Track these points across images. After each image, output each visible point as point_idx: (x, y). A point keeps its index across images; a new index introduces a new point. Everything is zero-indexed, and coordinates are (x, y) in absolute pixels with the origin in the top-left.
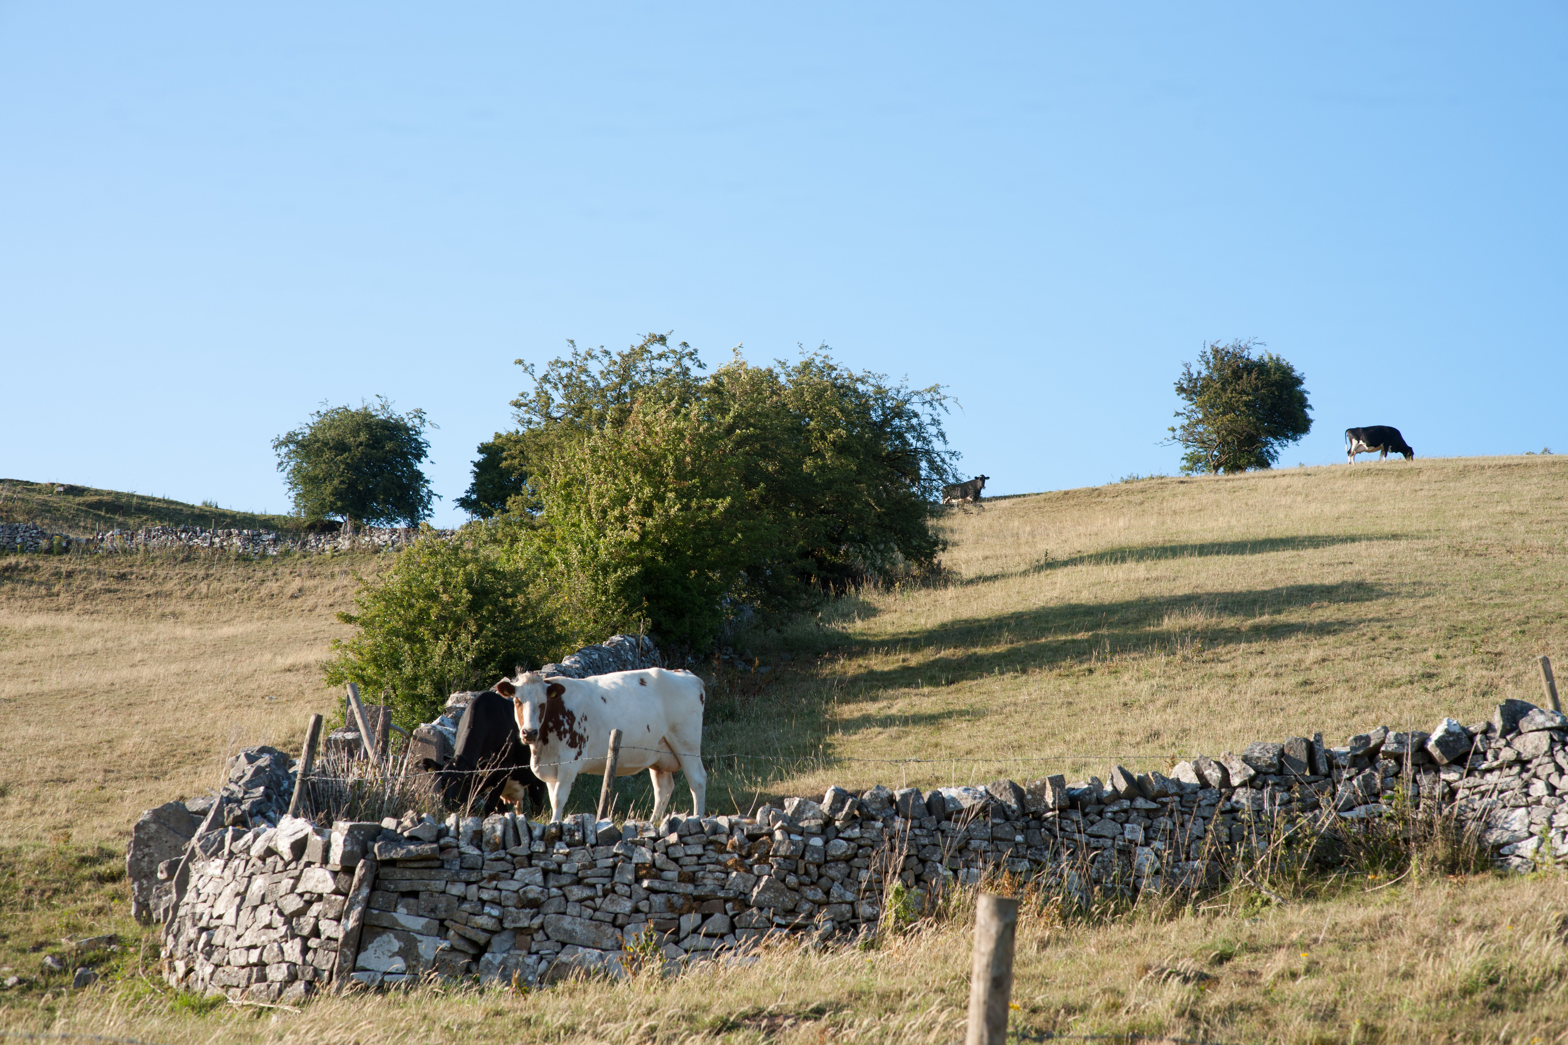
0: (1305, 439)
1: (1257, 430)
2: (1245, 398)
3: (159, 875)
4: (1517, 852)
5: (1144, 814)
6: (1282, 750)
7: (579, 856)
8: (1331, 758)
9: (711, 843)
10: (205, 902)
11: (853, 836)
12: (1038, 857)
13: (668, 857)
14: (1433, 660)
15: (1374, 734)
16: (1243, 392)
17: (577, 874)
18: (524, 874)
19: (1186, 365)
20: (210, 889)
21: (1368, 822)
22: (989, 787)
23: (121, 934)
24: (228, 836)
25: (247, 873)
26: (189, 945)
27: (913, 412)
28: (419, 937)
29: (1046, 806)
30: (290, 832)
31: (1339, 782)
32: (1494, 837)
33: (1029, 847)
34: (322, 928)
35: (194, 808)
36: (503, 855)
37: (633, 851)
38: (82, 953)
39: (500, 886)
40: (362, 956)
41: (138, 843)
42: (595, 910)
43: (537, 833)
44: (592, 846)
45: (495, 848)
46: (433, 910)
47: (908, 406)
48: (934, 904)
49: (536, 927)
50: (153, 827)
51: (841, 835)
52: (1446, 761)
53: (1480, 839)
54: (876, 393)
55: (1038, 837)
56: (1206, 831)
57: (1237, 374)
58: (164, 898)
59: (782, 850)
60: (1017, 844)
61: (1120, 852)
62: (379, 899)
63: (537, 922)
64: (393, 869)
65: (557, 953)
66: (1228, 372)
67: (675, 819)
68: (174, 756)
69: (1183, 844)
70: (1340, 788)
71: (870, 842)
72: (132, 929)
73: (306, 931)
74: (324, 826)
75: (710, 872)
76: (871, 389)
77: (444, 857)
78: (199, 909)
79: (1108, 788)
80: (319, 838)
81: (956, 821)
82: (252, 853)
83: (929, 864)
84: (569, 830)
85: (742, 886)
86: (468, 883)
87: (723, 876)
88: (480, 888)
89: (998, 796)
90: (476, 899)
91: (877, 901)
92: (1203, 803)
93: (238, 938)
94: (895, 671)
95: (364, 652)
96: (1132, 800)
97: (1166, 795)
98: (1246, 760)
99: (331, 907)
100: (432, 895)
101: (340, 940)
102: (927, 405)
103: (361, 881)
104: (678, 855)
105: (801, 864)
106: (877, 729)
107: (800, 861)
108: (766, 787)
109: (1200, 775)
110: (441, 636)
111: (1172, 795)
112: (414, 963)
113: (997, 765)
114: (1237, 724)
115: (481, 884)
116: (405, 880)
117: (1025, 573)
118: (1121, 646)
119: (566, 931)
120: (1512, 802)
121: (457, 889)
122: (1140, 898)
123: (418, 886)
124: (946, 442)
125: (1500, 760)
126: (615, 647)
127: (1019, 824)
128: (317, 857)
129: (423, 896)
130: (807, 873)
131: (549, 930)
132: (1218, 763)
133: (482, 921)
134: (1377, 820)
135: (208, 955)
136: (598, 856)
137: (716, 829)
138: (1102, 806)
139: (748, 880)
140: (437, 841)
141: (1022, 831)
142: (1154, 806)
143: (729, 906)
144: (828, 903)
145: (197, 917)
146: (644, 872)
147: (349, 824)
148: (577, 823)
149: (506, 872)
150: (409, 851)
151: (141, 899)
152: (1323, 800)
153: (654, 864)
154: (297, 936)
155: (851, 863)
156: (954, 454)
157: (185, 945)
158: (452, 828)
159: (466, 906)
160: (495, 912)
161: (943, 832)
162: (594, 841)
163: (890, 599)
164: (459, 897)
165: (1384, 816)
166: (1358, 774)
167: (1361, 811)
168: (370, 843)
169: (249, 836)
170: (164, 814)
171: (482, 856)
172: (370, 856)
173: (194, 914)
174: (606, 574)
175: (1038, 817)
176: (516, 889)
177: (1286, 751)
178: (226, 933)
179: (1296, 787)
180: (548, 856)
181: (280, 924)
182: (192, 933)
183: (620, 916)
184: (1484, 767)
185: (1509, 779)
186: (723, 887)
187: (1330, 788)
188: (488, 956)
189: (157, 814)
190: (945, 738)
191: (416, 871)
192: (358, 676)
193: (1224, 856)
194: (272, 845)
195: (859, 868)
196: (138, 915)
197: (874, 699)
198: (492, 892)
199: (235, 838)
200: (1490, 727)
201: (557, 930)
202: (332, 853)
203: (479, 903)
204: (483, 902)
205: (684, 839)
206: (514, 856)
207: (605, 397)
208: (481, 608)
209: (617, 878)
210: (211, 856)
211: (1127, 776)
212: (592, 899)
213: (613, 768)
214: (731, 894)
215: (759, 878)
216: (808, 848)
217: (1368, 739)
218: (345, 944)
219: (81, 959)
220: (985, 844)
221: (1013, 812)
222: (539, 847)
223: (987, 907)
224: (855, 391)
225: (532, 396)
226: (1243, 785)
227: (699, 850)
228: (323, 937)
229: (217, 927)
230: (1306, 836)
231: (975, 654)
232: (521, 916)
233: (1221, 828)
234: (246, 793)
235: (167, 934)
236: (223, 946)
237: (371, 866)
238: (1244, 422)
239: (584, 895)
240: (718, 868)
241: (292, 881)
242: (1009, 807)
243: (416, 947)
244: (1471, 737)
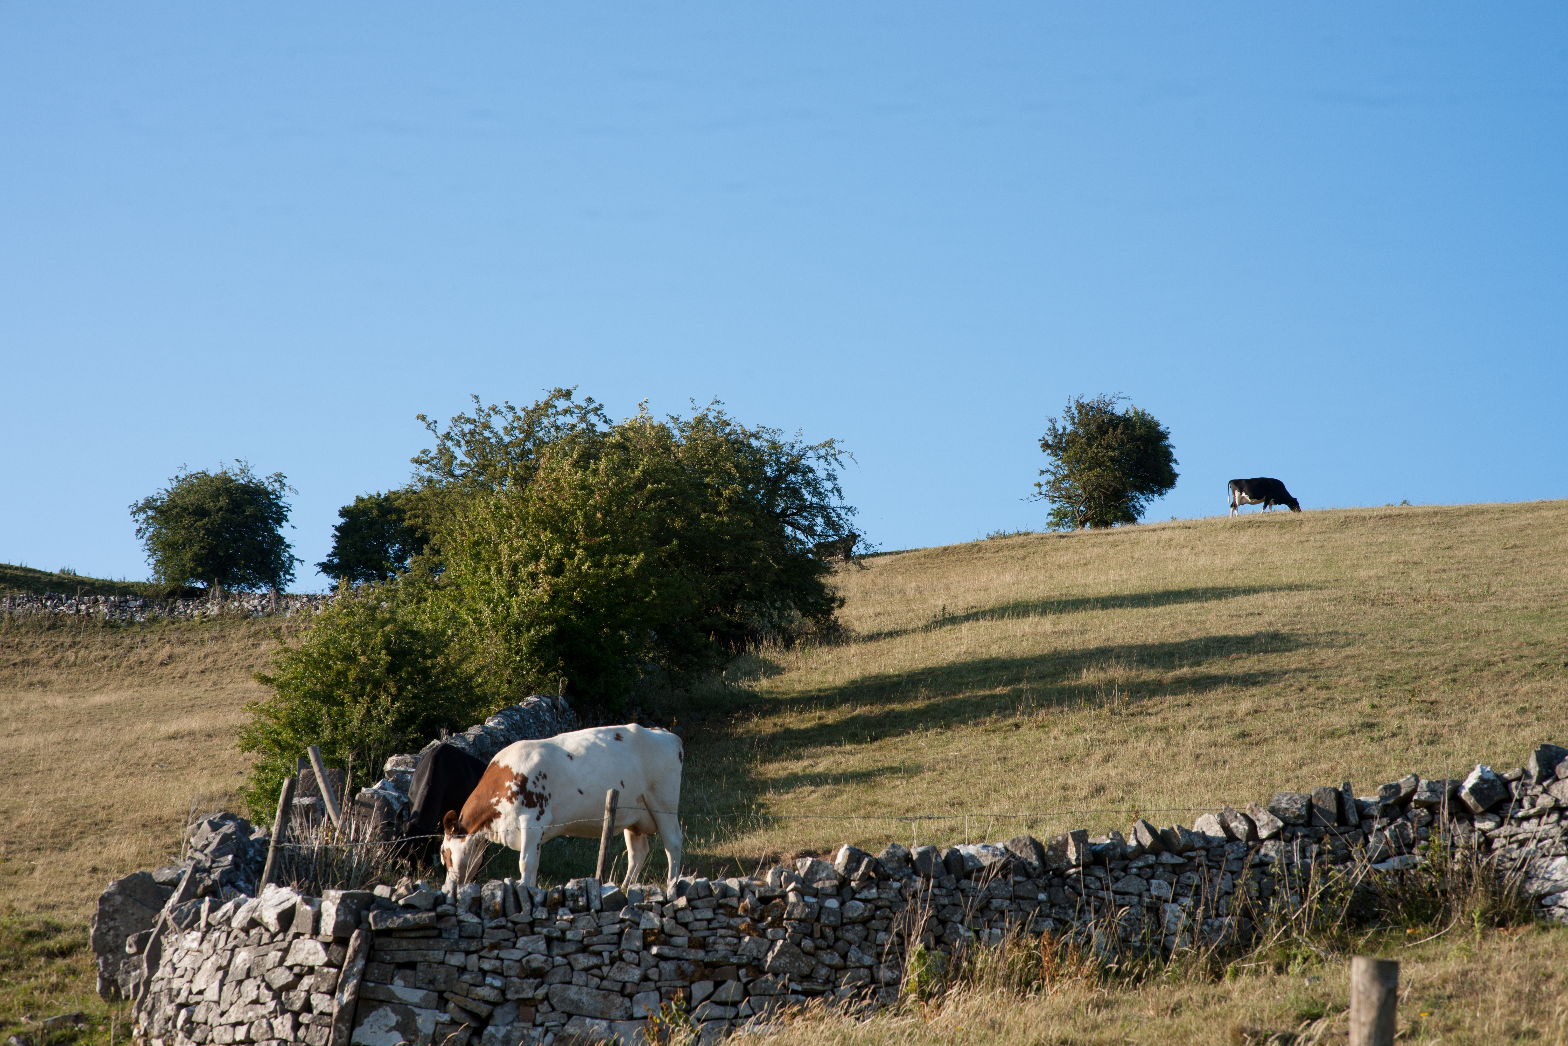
0: (1171, 493)
1: (1123, 484)
2: (1110, 453)
3: (127, 949)
4: (1560, 903)
5: (1170, 869)
6: (1310, 800)
7: (584, 923)
8: (1361, 807)
9: (720, 906)
10: (182, 976)
11: (870, 897)
12: (1062, 916)
13: (677, 922)
14: (1368, 709)
15: (1405, 783)
16: (1109, 447)
17: (582, 941)
18: (527, 942)
19: (1051, 420)
20: (187, 962)
21: (1403, 874)
22: (1008, 843)
23: (86, 1012)
24: (205, 907)
25: (230, 946)
26: (167, 1023)
27: (808, 467)
28: (417, 1011)
29: (1069, 862)
30: (275, 901)
31: (1371, 833)
32: (1535, 886)
33: (1052, 906)
34: (314, 1003)
35: (161, 879)
36: (504, 923)
37: (640, 916)
38: (48, 1033)
39: (501, 955)
40: (357, 1032)
41: (103, 916)
42: (602, 979)
43: (538, 898)
44: (597, 912)
45: (495, 915)
46: (431, 982)
47: (803, 461)
48: (957, 968)
49: (540, 997)
50: (119, 899)
51: (857, 896)
52: (1481, 809)
53: (1521, 890)
54: (771, 449)
55: (1061, 895)
56: (1234, 886)
57: (1102, 429)
58: (133, 974)
59: (797, 913)
60: (1040, 903)
61: (1149, 909)
62: (375, 971)
63: (541, 992)
64: (388, 939)
65: (564, 1025)
66: (1093, 427)
67: (681, 882)
68: (75, 826)
69: (1212, 900)
70: (1372, 839)
71: (888, 903)
72: (96, 1006)
73: (297, 1006)
74: (312, 894)
75: (721, 936)
76: (765, 444)
77: (442, 925)
78: (176, 984)
79: (1133, 843)
80: (308, 908)
81: (977, 880)
82: (235, 924)
83: (950, 925)
84: (573, 895)
85: (755, 951)
86: (468, 953)
87: (735, 941)
88: (480, 957)
89: (1018, 853)
90: (476, 969)
91: (898, 964)
92: (1231, 857)
93: (222, 1014)
94: (812, 729)
95: (280, 715)
96: (1157, 854)
97: (1193, 849)
98: (1273, 811)
99: (324, 980)
100: (430, 966)
101: (335, 1015)
102: (822, 460)
103: (356, 952)
104: (687, 920)
105: (817, 927)
106: (810, 788)
107: (816, 924)
108: (710, 848)
109: (1226, 828)
110: (360, 699)
111: (1199, 849)
112: (412, 1038)
113: (949, 823)
114: (1182, 778)
115: (482, 954)
116: (403, 949)
117: (927, 628)
118: (1045, 700)
119: (572, 1001)
120: (1553, 850)
121: (456, 960)
122: (1173, 956)
123: (416, 957)
124: (841, 498)
125: (1538, 808)
126: (533, 708)
127: (1041, 882)
128: (308, 927)
129: (421, 967)
130: (823, 936)
131: (554, 1001)
132: (1244, 815)
133: (483, 992)
134: (1412, 872)
135: (189, 1034)
136: (603, 922)
137: (726, 892)
138: (1126, 862)
139: (762, 944)
140: (433, 909)
141: (1045, 889)
142: (1180, 860)
143: (742, 972)
144: (845, 968)
145: (174, 993)
146: (653, 938)
147: (341, 893)
148: (580, 888)
149: (507, 940)
150: (406, 920)
151: (106, 975)
152: (1355, 851)
153: (662, 930)
154: (287, 1011)
155: (868, 925)
156: (849, 509)
157: (162, 1022)
158: (449, 895)
159: (467, 977)
160: (498, 983)
161: (963, 891)
162: (598, 907)
163: (791, 657)
164: (458, 967)
165: (1419, 867)
166: (1390, 824)
167: (1394, 862)
168: (364, 913)
169: (229, 906)
170: (130, 885)
171: (482, 924)
172: (365, 926)
173: (170, 990)
174: (519, 634)
175: (1060, 874)
176: (518, 958)
177: (1314, 801)
178: (208, 1010)
179: (1327, 839)
180: (551, 923)
181: (268, 1000)
182: (170, 1010)
183: (629, 985)
184: (1520, 814)
185: (1547, 827)
186: (735, 953)
187: (1362, 840)
188: (490, 1029)
189: (122, 886)
190: (881, 796)
191: (413, 941)
192: (274, 741)
193: (1255, 912)
194: (255, 915)
195: (877, 931)
196: (104, 992)
197: (799, 758)
198: (493, 962)
199: (213, 909)
200: (1526, 773)
201: (563, 1000)
202: (323, 924)
203: (480, 974)
204: (484, 973)
205: (694, 903)
206: (515, 923)
207: (508, 453)
208: (400, 669)
209: (624, 945)
210: (186, 928)
211: (1152, 830)
212: (599, 967)
213: (611, 829)
214: (745, 960)
215: (773, 942)
216: (824, 910)
217: (1398, 787)
218: (339, 1019)
219: (47, 1038)
220: (1007, 903)
221: (1035, 869)
222: (541, 914)
223: (1366, 971)
224: (750, 446)
225: (434, 452)
226: (1270, 838)
227: (709, 914)
228: (315, 1012)
229: (198, 1003)
230: (1340, 890)
231: (893, 710)
232: (525, 986)
233: (1252, 883)
234: (213, 862)
235: (139, 1011)
236: (206, 1023)
237: (367, 937)
238: (1110, 477)
239: (591, 963)
240: (730, 932)
241: (280, 954)
242: (1030, 864)
243: (414, 1021)
244: (1506, 783)
